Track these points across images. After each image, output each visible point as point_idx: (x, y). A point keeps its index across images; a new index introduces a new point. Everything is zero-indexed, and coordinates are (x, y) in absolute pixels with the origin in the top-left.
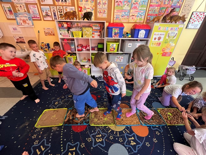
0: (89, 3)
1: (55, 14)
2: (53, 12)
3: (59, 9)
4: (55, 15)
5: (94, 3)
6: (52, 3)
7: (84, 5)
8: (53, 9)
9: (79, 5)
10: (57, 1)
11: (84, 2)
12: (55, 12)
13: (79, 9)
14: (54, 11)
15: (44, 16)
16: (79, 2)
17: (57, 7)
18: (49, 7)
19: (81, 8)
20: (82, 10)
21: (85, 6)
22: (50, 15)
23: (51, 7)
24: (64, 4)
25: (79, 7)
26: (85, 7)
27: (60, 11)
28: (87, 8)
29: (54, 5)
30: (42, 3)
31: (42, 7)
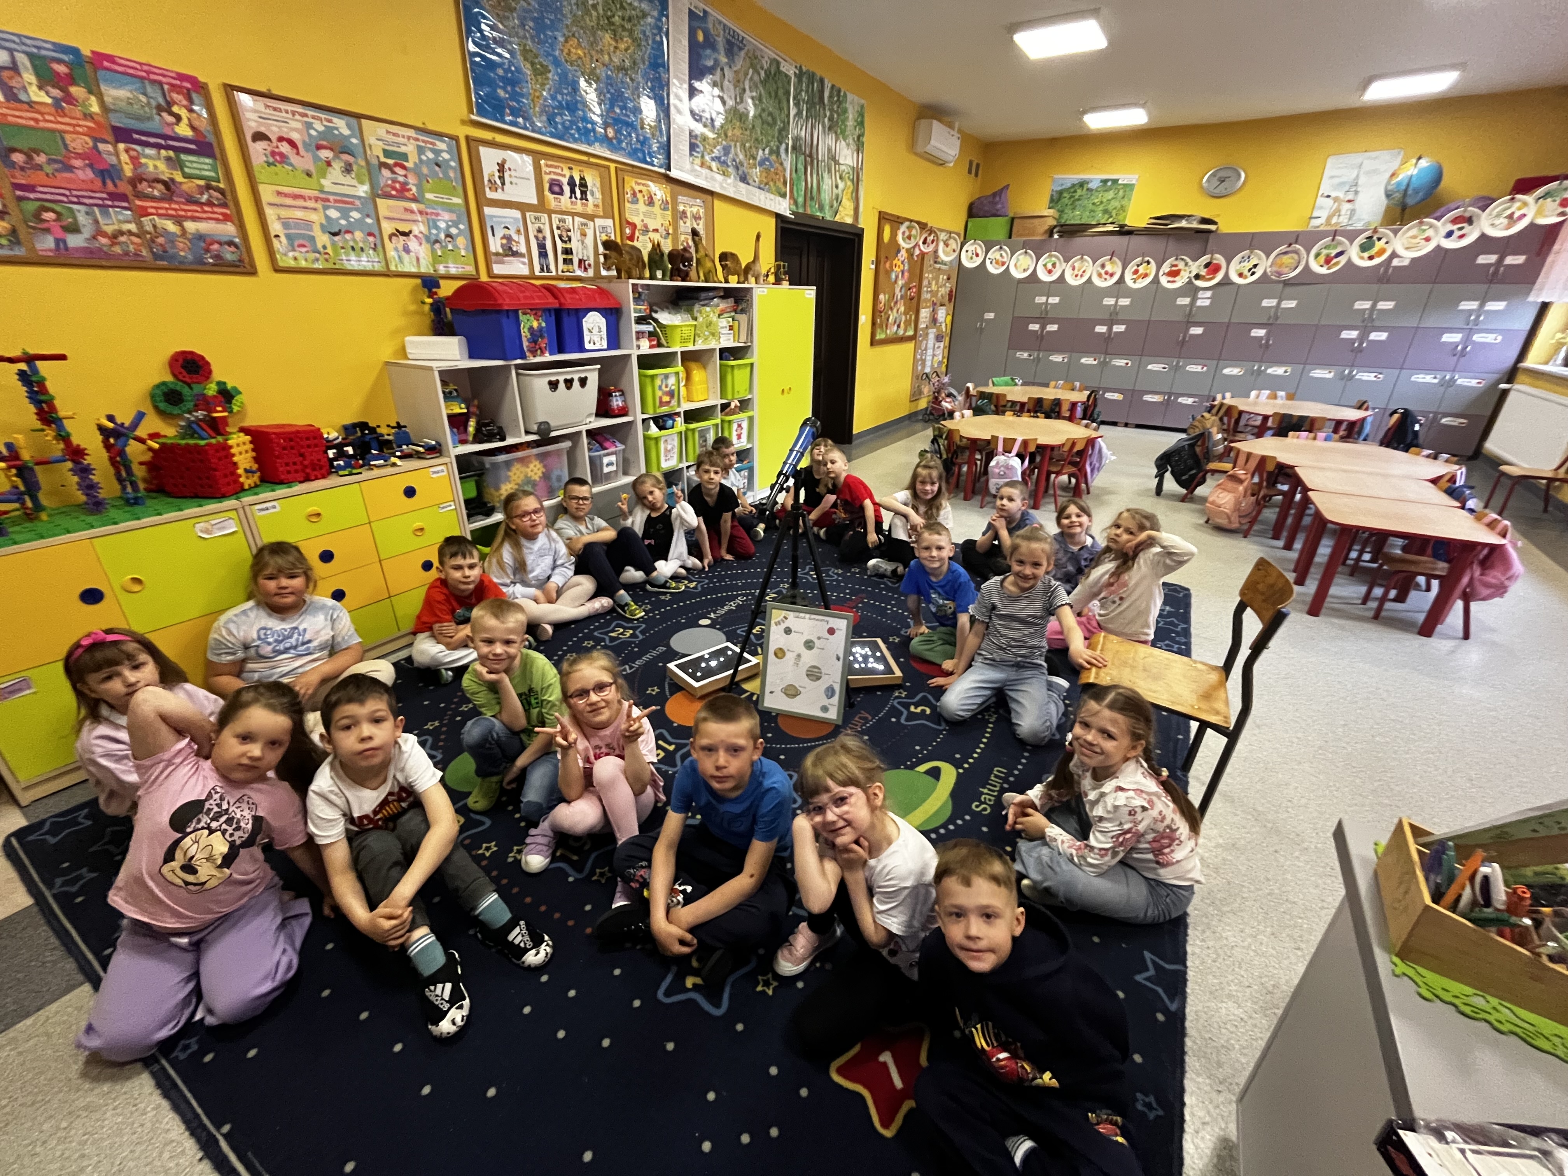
0: (656, 209)
1: (542, 246)
2: (537, 238)
3: (558, 228)
4: (543, 254)
5: (669, 213)
6: (534, 201)
7: (641, 217)
8: (537, 226)
9: (627, 215)
10: (553, 193)
11: (641, 206)
12: (544, 238)
13: (628, 231)
14: (540, 235)
15: (497, 254)
16: (627, 205)
17: (553, 216)
18: (517, 214)
19: (633, 226)
20: (637, 234)
21: (646, 221)
22: (523, 249)
23: (528, 214)
24: (579, 207)
25: (628, 223)
26: (646, 226)
27: (564, 234)
28: (651, 228)
29: (541, 207)
30: (490, 194)
31: (488, 211)
